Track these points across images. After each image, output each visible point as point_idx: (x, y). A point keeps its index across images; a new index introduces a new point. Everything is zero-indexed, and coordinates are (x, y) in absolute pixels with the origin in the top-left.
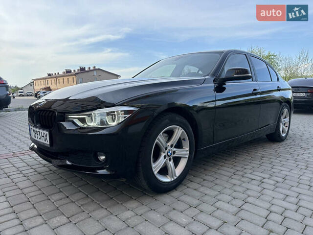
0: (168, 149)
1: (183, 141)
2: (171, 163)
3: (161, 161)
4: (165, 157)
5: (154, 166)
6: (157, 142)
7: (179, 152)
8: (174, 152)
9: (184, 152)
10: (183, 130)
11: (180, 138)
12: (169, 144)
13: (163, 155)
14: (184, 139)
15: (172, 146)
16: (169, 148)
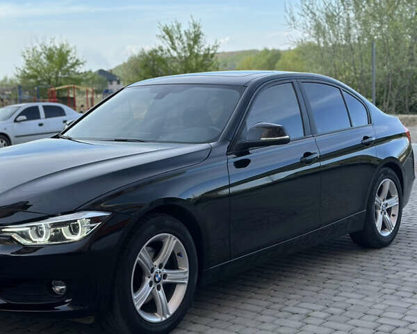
0: (155, 271)
1: (178, 258)
2: (161, 294)
3: (146, 290)
4: (151, 284)
5: (135, 297)
6: (138, 261)
7: (172, 276)
8: (165, 276)
9: (181, 275)
10: (177, 240)
11: (173, 253)
12: (156, 263)
13: (148, 280)
14: (180, 255)
15: (160, 266)
16: (157, 269)
